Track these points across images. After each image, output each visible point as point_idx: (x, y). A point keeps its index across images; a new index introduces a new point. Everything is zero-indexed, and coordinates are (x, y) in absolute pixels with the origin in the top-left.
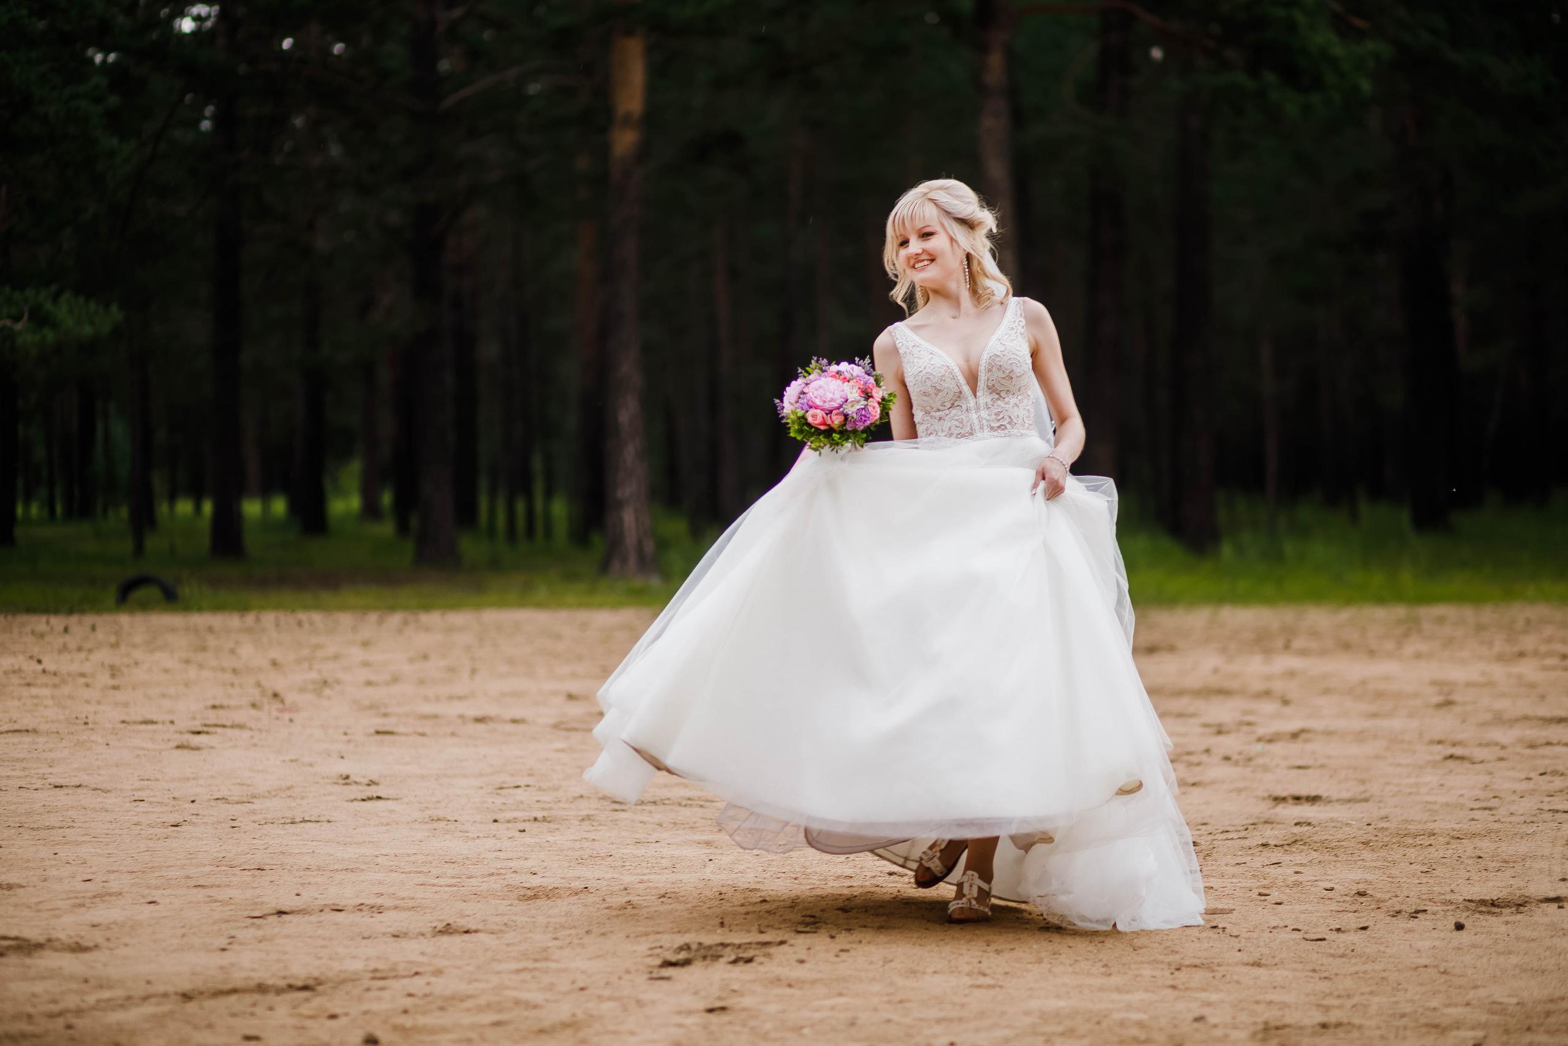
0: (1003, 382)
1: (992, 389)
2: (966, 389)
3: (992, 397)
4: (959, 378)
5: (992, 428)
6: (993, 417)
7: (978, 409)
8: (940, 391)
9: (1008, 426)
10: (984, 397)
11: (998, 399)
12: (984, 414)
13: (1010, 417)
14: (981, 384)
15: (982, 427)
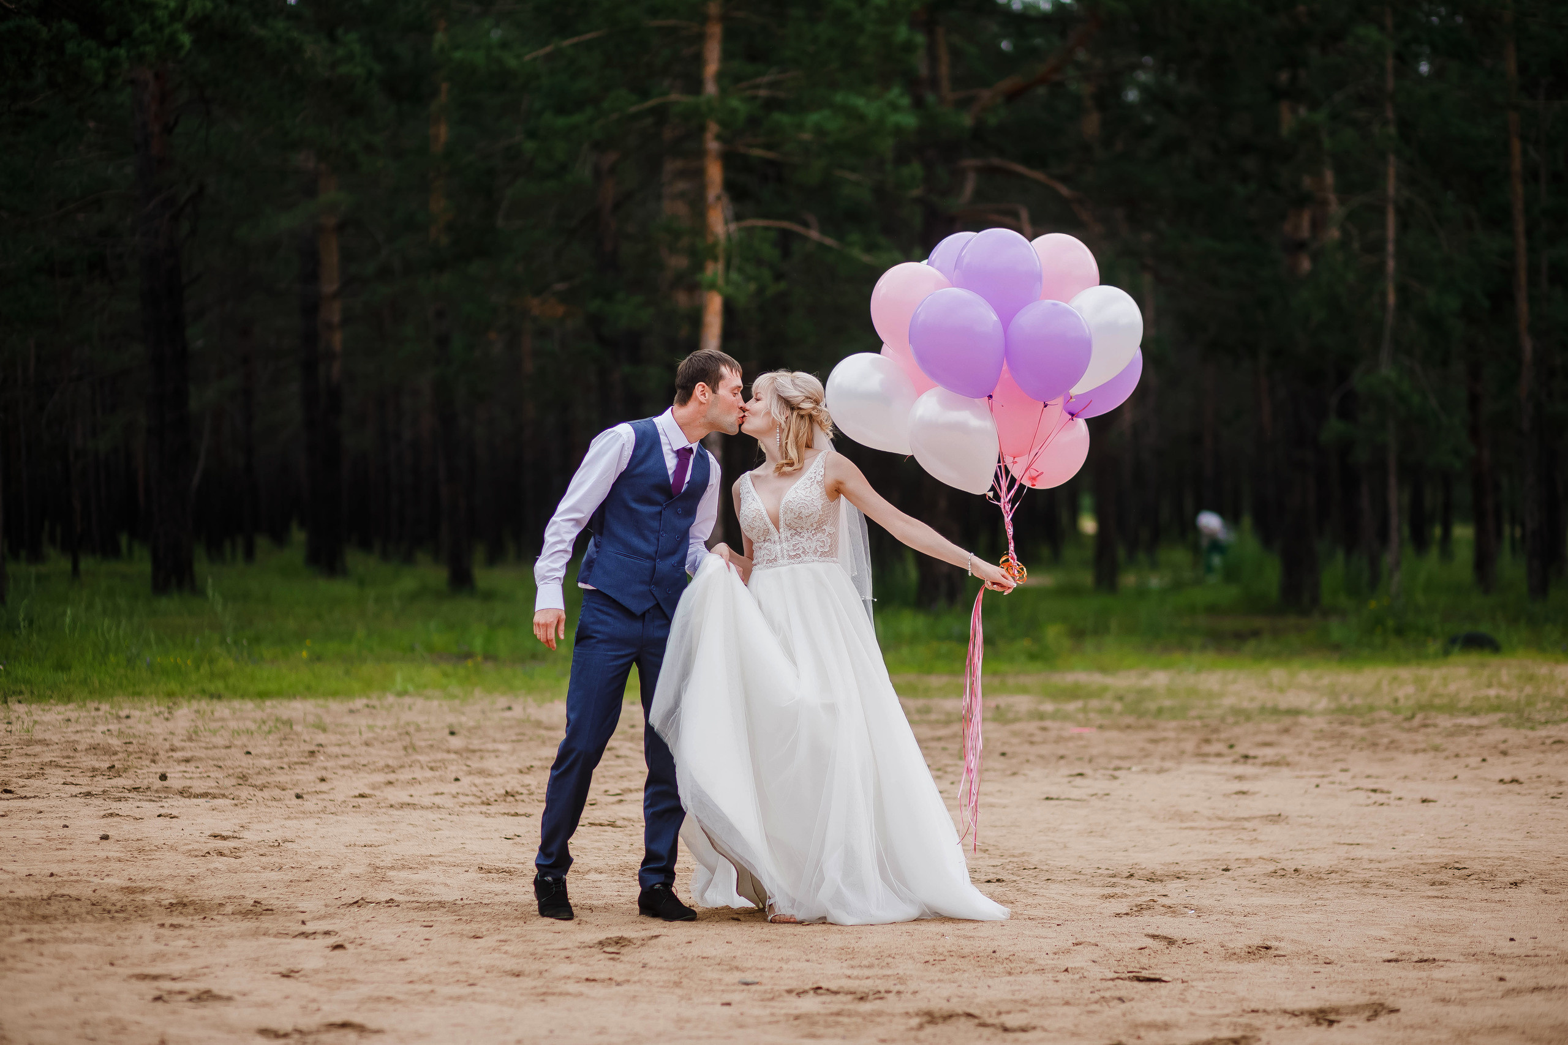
0: (796, 521)
1: (789, 526)
2: (771, 527)
3: (791, 532)
4: (766, 518)
5: (790, 556)
6: (792, 547)
7: (781, 542)
8: (753, 528)
9: (802, 555)
10: (785, 533)
11: (796, 534)
12: (785, 545)
13: (804, 548)
14: (782, 524)
15: (783, 556)
